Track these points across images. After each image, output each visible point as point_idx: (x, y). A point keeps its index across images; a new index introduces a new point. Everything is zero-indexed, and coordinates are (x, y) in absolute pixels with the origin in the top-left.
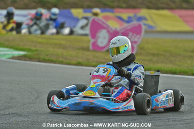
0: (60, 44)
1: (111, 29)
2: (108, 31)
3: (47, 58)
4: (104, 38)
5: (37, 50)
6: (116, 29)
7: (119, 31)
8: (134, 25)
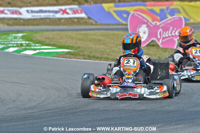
0: (99, 40)
1: (151, 23)
2: (148, 26)
3: (92, 55)
4: (145, 33)
5: (79, 47)
6: (156, 24)
7: (159, 26)
8: (174, 18)
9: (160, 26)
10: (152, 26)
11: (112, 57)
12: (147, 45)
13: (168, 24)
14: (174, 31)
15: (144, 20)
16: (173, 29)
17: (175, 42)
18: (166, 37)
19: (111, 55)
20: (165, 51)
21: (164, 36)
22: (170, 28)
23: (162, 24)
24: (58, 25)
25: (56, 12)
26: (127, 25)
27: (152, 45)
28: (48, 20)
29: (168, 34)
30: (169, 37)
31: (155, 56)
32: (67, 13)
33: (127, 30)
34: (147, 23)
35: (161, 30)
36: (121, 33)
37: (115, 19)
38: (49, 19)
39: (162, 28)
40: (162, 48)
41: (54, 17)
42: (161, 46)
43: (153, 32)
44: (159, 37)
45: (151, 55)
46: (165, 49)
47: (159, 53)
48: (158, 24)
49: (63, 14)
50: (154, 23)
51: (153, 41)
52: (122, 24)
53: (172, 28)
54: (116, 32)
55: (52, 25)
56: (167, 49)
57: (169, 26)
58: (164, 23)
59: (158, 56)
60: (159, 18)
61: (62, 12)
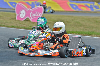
6: (29, 10)
8: (39, 7)
10: (27, 11)
11: (7, 25)
12: (25, 20)
15: (24, 8)
18: (34, 17)
19: (6, 24)
20: (33, 24)
21: (33, 16)
22: (36, 12)
26: (15, 9)
27: (27, 20)
29: (35, 15)
30: (36, 16)
31: (29, 25)
33: (15, 12)
34: (25, 9)
35: (32, 13)
36: (12, 13)
37: (9, 6)
40: (32, 22)
42: (31, 21)
43: (28, 13)
44: (31, 16)
45: (27, 25)
46: (33, 22)
47: (30, 24)
48: (31, 10)
50: (28, 9)
51: (27, 18)
52: (13, 9)
54: (9, 13)
56: (34, 22)
57: (36, 11)
59: (30, 25)
60: (31, 7)
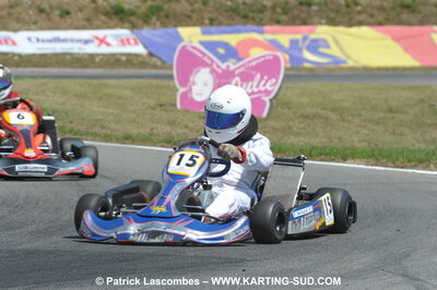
6: (228, 67)
7: (234, 71)
8: (264, 57)
9: (237, 72)
13: (252, 68)
14: (263, 82)
15: (206, 59)
16: (262, 79)
17: (264, 103)
22: (255, 75)
23: (240, 67)
24: (87, 66)
25: (86, 42)
28: (68, 57)
29: (252, 87)
30: (253, 93)
32: (108, 44)
34: (210, 65)
35: (237, 79)
38: (71, 54)
39: (240, 75)
41: (82, 52)
43: (222, 82)
48: (232, 67)
49: (99, 45)
53: (259, 76)
55: (73, 67)
57: (254, 72)
58: (243, 65)
61: (97, 42)
